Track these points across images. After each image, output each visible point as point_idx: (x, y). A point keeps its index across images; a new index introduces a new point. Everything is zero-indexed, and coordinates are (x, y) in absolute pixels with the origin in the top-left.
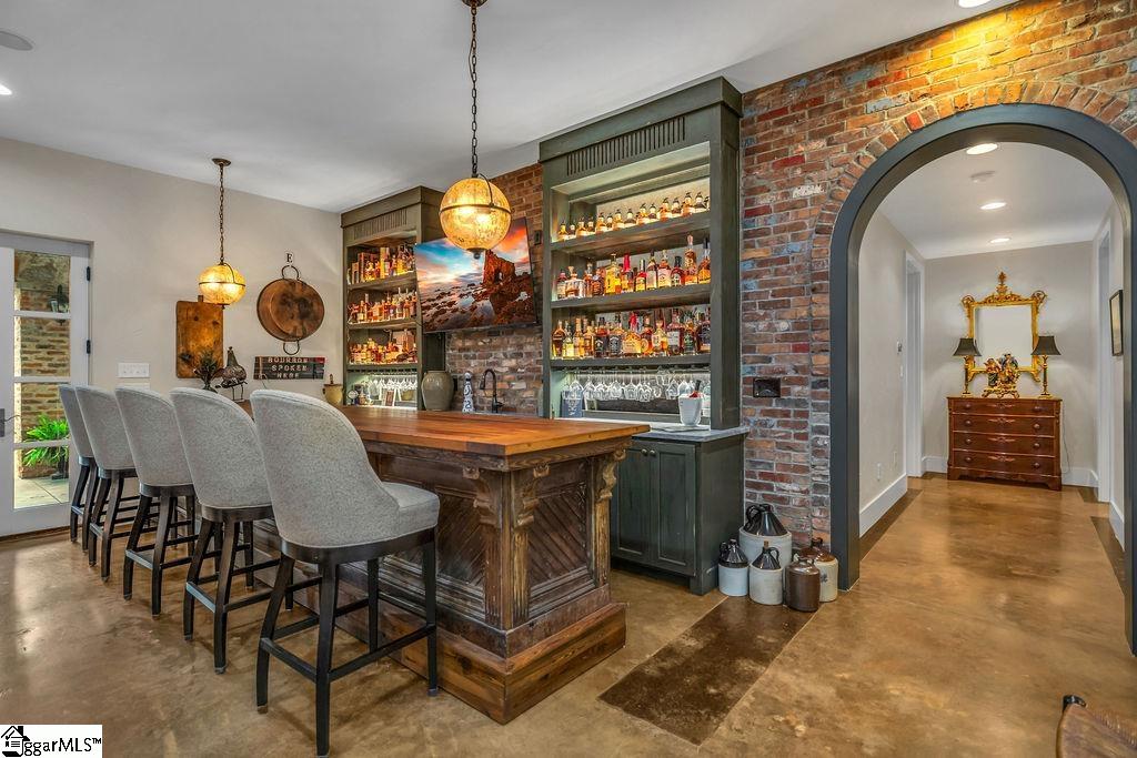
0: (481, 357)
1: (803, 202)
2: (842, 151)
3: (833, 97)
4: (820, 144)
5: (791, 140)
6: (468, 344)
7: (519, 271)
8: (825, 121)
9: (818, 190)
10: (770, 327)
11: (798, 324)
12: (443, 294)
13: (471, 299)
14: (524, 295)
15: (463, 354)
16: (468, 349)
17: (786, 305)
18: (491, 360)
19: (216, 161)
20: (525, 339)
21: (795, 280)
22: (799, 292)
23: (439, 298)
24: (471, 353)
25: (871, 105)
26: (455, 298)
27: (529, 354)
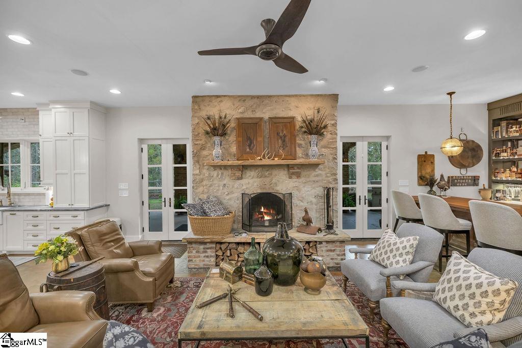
19: (448, 94)
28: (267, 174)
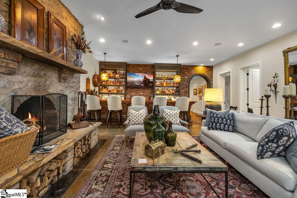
0: (135, 92)
1: (185, 78)
2: (189, 74)
3: (189, 69)
4: (187, 73)
5: (184, 72)
6: (132, 90)
7: (150, 81)
8: (188, 71)
9: (187, 77)
10: (182, 91)
11: (185, 91)
12: (133, 82)
13: (139, 84)
14: (151, 84)
15: (130, 92)
16: (132, 91)
17: (184, 89)
18: (137, 93)
19: (104, 53)
20: (145, 90)
21: (185, 86)
22: (185, 88)
23: (132, 82)
24: (133, 92)
25: (192, 71)
26: (136, 83)
27: (146, 92)
28: (42, 73)
